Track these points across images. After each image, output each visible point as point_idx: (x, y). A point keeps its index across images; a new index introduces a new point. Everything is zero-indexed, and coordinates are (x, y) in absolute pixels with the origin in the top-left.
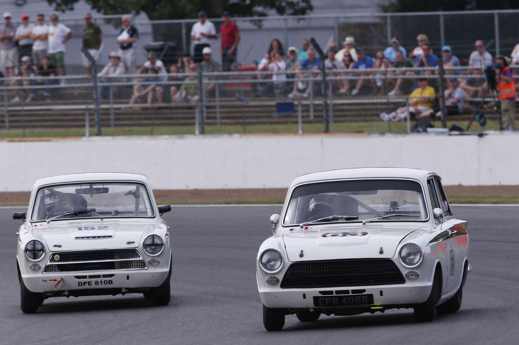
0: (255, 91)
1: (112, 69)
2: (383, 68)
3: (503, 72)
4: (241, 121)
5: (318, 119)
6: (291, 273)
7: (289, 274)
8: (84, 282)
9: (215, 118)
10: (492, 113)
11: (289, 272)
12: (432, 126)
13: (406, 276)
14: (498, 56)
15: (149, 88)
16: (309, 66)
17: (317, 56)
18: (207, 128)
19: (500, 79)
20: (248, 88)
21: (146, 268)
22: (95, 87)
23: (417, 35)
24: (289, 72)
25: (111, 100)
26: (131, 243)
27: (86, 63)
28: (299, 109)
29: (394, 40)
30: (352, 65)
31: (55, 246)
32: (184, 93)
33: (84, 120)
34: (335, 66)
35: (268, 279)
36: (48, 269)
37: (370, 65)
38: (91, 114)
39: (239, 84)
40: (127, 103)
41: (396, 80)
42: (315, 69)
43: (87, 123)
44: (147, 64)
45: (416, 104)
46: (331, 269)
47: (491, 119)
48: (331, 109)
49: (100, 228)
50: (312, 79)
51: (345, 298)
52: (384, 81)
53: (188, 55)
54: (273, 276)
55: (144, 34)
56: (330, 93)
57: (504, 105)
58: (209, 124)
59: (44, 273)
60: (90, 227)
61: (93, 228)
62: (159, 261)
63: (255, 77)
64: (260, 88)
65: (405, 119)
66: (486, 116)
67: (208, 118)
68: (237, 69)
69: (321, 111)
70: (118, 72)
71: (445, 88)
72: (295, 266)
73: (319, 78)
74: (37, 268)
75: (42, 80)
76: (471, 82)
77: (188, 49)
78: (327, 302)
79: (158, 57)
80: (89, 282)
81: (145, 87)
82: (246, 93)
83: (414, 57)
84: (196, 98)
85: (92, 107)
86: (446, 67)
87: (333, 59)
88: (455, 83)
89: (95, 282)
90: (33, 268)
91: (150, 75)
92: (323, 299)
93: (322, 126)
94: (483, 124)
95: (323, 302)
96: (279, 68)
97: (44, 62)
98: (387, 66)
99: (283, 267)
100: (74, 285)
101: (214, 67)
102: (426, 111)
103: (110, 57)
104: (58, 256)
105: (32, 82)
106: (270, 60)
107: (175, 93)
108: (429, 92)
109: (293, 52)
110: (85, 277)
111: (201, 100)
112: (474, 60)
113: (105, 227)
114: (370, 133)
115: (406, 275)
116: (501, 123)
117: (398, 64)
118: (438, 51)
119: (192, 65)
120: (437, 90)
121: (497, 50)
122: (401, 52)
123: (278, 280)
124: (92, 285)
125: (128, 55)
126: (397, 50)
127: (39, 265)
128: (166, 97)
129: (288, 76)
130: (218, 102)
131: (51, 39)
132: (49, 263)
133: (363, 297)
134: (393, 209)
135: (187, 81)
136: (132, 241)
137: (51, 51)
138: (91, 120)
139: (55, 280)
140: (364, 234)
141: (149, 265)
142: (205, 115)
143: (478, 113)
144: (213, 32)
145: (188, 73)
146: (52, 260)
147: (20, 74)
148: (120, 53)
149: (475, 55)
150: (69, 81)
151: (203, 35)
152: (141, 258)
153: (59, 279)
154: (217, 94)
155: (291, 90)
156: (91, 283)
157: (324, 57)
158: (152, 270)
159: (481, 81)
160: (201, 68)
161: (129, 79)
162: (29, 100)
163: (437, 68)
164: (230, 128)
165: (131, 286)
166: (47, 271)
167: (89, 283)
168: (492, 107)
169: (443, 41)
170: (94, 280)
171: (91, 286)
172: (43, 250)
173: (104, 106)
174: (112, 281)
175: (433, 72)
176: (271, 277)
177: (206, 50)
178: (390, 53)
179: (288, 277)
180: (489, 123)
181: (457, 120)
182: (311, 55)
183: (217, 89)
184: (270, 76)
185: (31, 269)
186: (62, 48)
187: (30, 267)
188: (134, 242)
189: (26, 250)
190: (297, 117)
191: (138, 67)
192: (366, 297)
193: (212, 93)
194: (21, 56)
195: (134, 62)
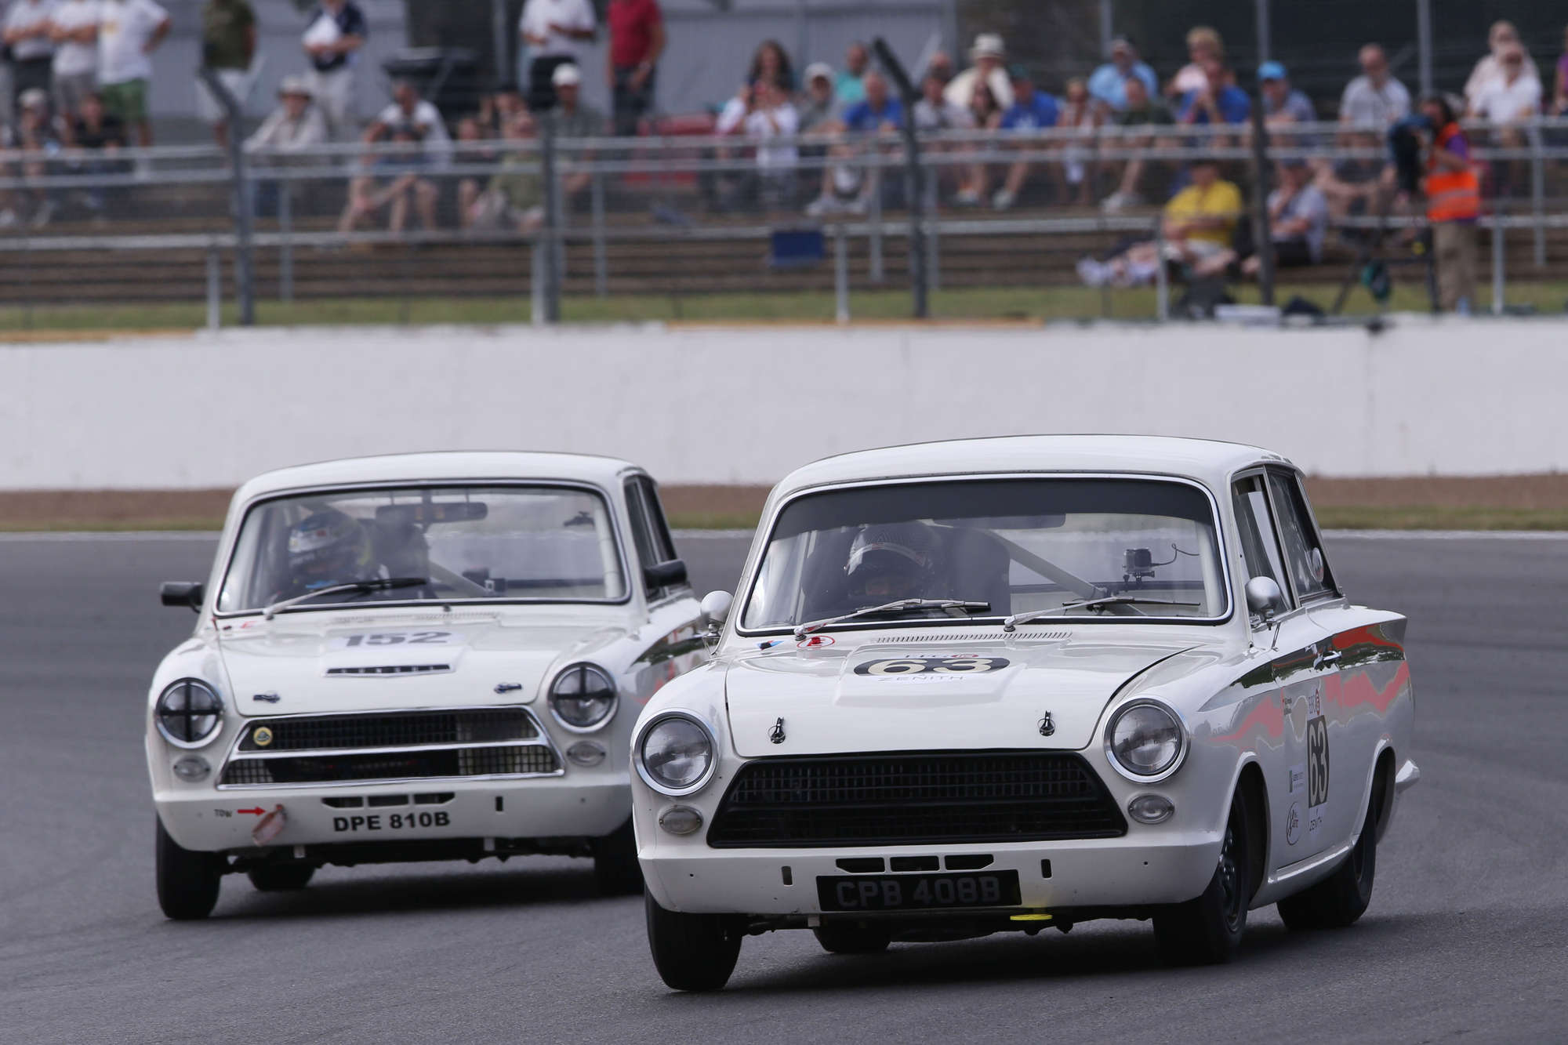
0: (709, 193)
1: (287, 129)
2: (1086, 129)
3: (1441, 139)
4: (667, 283)
5: (895, 278)
6: (741, 795)
7: (737, 798)
8: (353, 819)
9: (591, 275)
10: (1408, 261)
11: (736, 792)
12: (1229, 301)
13: (1130, 811)
14: (1427, 91)
15: (398, 186)
16: (870, 121)
17: (893, 91)
18: (567, 305)
19: (1433, 161)
20: (690, 187)
21: (560, 772)
22: (236, 184)
23: (1186, 29)
24: (810, 138)
25: (285, 218)
26: (511, 688)
27: (210, 109)
28: (840, 248)
29: (1120, 45)
30: (995, 119)
31: (258, 698)
32: (498, 201)
33: (203, 280)
34: (944, 124)
35: (666, 814)
36: (234, 773)
37: (1048, 119)
38: (225, 263)
39: (664, 176)
40: (332, 228)
41: (1123, 164)
42: (887, 131)
43: (213, 289)
44: (392, 114)
45: (1183, 235)
46: (878, 783)
47: (1407, 279)
48: (932, 249)
49: (422, 638)
50: (875, 160)
51: (924, 883)
52: (1090, 167)
53: (511, 88)
54: (682, 804)
55: (384, 26)
56: (930, 200)
57: (1444, 238)
58: (573, 293)
59: (222, 787)
60: (387, 636)
61: (397, 640)
62: (602, 751)
63: (709, 154)
64: (724, 188)
65: (1152, 280)
66: (1393, 271)
67: (573, 275)
68: (656, 130)
69: (902, 254)
70: (306, 138)
71: (1269, 187)
72: (757, 770)
73: (899, 158)
74: (197, 770)
75: (84, 163)
76: (1348, 171)
77: (512, 70)
78: (864, 894)
79: (423, 94)
80: (369, 818)
81: (382, 181)
82: (684, 203)
83: (1180, 97)
84: (535, 215)
85: (227, 240)
86: (1276, 124)
87: (939, 102)
88: (1302, 175)
89: (392, 817)
90: (185, 771)
91: (400, 146)
92: (851, 885)
93: (905, 299)
94: (1382, 295)
95: (852, 894)
96: (777, 129)
97: (89, 110)
98: (1098, 122)
99: (716, 776)
100: (321, 827)
101: (586, 122)
102: (1213, 256)
103: (283, 96)
104: (268, 732)
105: (52, 168)
106: (752, 104)
107: (474, 198)
108: (1222, 200)
109: (821, 82)
110: (355, 801)
111: (549, 221)
112: (1358, 106)
113: (440, 634)
114: (1050, 318)
115: (1130, 806)
116: (1434, 290)
117: (1131, 116)
118: (1248, 79)
119: (523, 118)
120: (1245, 193)
121: (1425, 75)
122: (1140, 82)
123: (699, 820)
124: (379, 828)
125: (336, 89)
126: (1127, 73)
127: (203, 760)
128: (448, 212)
129: (804, 151)
130: (599, 226)
131: (110, 42)
132: (239, 754)
133: (983, 880)
134: (1135, 575)
135: (508, 166)
136: (513, 682)
137: (108, 76)
138: (226, 280)
139: (258, 811)
140: (998, 664)
141: (569, 762)
142: (562, 265)
143: (1366, 261)
144: (587, 20)
145: (511, 141)
146: (248, 744)
147: (17, 142)
148: (310, 81)
149: (1358, 90)
150: (159, 164)
151: (556, 29)
152: (541, 740)
153: (270, 808)
154: (598, 203)
155: (814, 193)
156: (377, 822)
157: (912, 95)
158: (580, 780)
159: (1376, 167)
160: (551, 129)
161: (337, 160)
162: (41, 221)
163: (1246, 129)
164: (634, 304)
165: (513, 831)
166: (232, 779)
167: (371, 822)
168: (1408, 244)
169: (1264, 48)
170: (385, 812)
171: (379, 831)
172: (216, 709)
173: (263, 239)
174: (445, 814)
175: (1234, 141)
176: (676, 810)
177: (564, 75)
178: (1109, 84)
179: (732, 809)
180: (1400, 291)
181: (1305, 281)
182: (876, 90)
183: (597, 189)
184: (749, 152)
185: (178, 774)
186: (139, 67)
187: (175, 767)
188: (519, 687)
189: (162, 711)
190: (831, 272)
191: (364, 124)
192: (995, 880)
193: (581, 202)
194: (19, 89)
195: (352, 109)
